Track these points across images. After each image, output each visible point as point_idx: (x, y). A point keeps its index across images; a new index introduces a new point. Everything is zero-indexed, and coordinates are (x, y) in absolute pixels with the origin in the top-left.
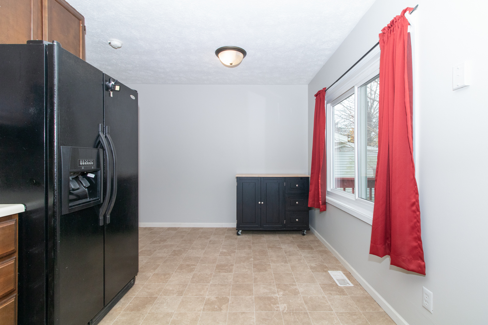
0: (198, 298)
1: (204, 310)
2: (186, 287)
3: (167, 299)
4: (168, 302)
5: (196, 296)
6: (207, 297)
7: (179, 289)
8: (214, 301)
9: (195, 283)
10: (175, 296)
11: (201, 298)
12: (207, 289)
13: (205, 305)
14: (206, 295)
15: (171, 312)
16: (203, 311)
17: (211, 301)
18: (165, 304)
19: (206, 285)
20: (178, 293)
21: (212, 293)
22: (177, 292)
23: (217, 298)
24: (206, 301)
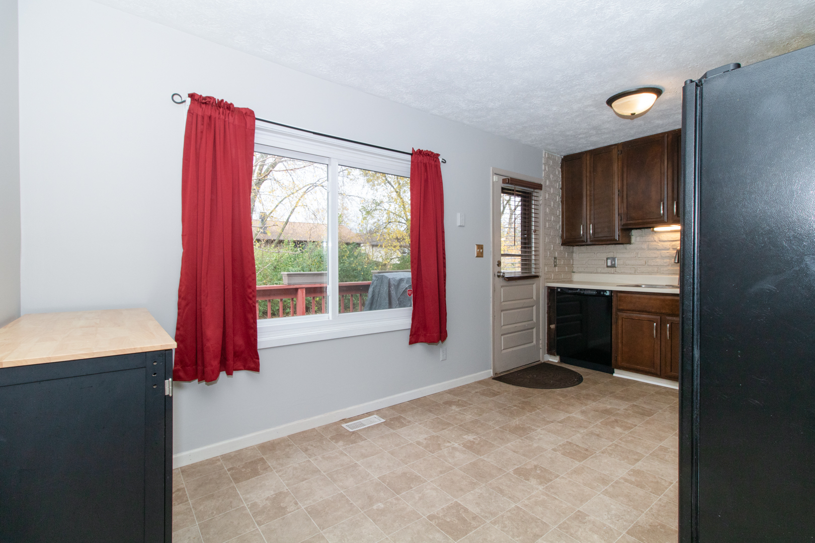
0: (555, 493)
1: (557, 476)
2: (565, 523)
3: (608, 519)
4: (606, 513)
5: (555, 498)
6: (541, 488)
7: (580, 527)
8: (535, 478)
9: (542, 522)
10: (592, 518)
11: (549, 491)
12: (530, 499)
13: (551, 480)
14: (540, 491)
15: (605, 497)
16: (559, 476)
17: (538, 480)
18: (613, 512)
19: (526, 506)
20: (585, 521)
21: (528, 488)
22: (584, 523)
23: (528, 480)
24: (546, 484)
